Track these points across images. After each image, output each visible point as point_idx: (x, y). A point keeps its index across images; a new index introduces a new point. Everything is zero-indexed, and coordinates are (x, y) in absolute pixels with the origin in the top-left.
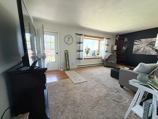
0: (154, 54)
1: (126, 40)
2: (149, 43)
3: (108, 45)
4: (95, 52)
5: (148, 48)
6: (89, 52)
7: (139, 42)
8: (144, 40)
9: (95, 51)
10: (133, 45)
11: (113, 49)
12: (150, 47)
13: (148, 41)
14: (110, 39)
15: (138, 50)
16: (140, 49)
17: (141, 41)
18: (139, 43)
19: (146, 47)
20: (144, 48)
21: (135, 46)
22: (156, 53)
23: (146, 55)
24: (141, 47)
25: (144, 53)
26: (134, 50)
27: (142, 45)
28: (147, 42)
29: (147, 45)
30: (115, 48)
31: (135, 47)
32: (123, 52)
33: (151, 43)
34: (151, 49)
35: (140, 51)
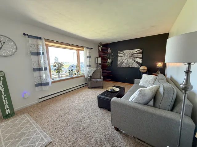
0: (136, 67)
1: (109, 51)
2: (131, 55)
3: (90, 57)
5: (131, 61)
7: (122, 54)
8: (126, 51)
9: (72, 67)
10: (117, 57)
11: (97, 63)
12: (132, 59)
13: (129, 53)
14: (92, 49)
15: (122, 62)
16: (124, 62)
17: (124, 53)
18: (122, 55)
19: (129, 59)
20: (128, 61)
21: (119, 58)
22: (137, 65)
24: (125, 59)
25: (128, 66)
26: (118, 63)
27: (126, 57)
29: (130, 57)
30: (99, 61)
31: (119, 60)
32: (108, 66)
33: (132, 54)
34: (133, 61)
35: (124, 64)
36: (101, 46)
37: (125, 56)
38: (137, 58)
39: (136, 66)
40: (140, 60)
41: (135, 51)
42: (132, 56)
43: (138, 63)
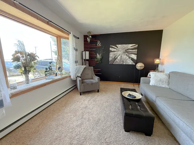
0: (130, 63)
1: (99, 44)
2: (125, 50)
4: (51, 65)
5: (125, 57)
6: (32, 67)
7: (115, 48)
8: (120, 45)
9: (50, 63)
10: (109, 51)
12: (127, 55)
13: (124, 48)
15: (115, 59)
16: (117, 58)
17: (117, 47)
18: (115, 50)
19: (122, 55)
20: (121, 56)
21: (111, 53)
22: (132, 62)
23: (123, 64)
24: (118, 54)
25: (121, 63)
26: (110, 59)
27: (119, 53)
28: (124, 49)
29: (124, 53)
31: (112, 55)
33: (127, 50)
34: (128, 58)
35: (117, 60)
37: (118, 51)
38: (131, 54)
39: (130, 62)
40: (134, 57)
41: (130, 46)
42: (127, 52)
43: (132, 59)
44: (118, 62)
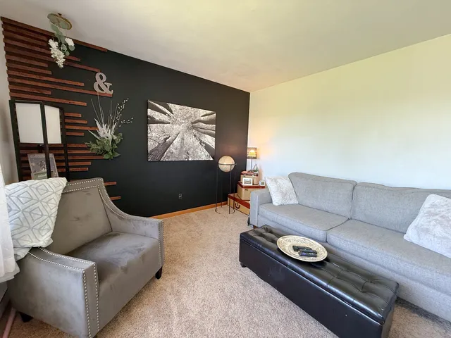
0: (204, 158)
2: (192, 123)
5: (191, 140)
7: (165, 113)
8: (178, 107)
12: (195, 136)
13: (188, 115)
15: (166, 145)
16: (171, 143)
17: (171, 111)
18: (164, 117)
19: (185, 136)
20: (183, 139)
21: (152, 127)
22: (207, 153)
23: (188, 161)
24: (175, 132)
25: (183, 157)
26: (151, 145)
27: (177, 127)
28: (188, 118)
29: (189, 129)
31: (154, 132)
32: (106, 157)
33: (195, 122)
34: (198, 143)
35: (171, 148)
36: (71, 43)
37: (175, 122)
38: (205, 133)
39: (204, 155)
40: (211, 141)
41: (201, 113)
42: (194, 128)
43: (207, 148)
44: (174, 153)
